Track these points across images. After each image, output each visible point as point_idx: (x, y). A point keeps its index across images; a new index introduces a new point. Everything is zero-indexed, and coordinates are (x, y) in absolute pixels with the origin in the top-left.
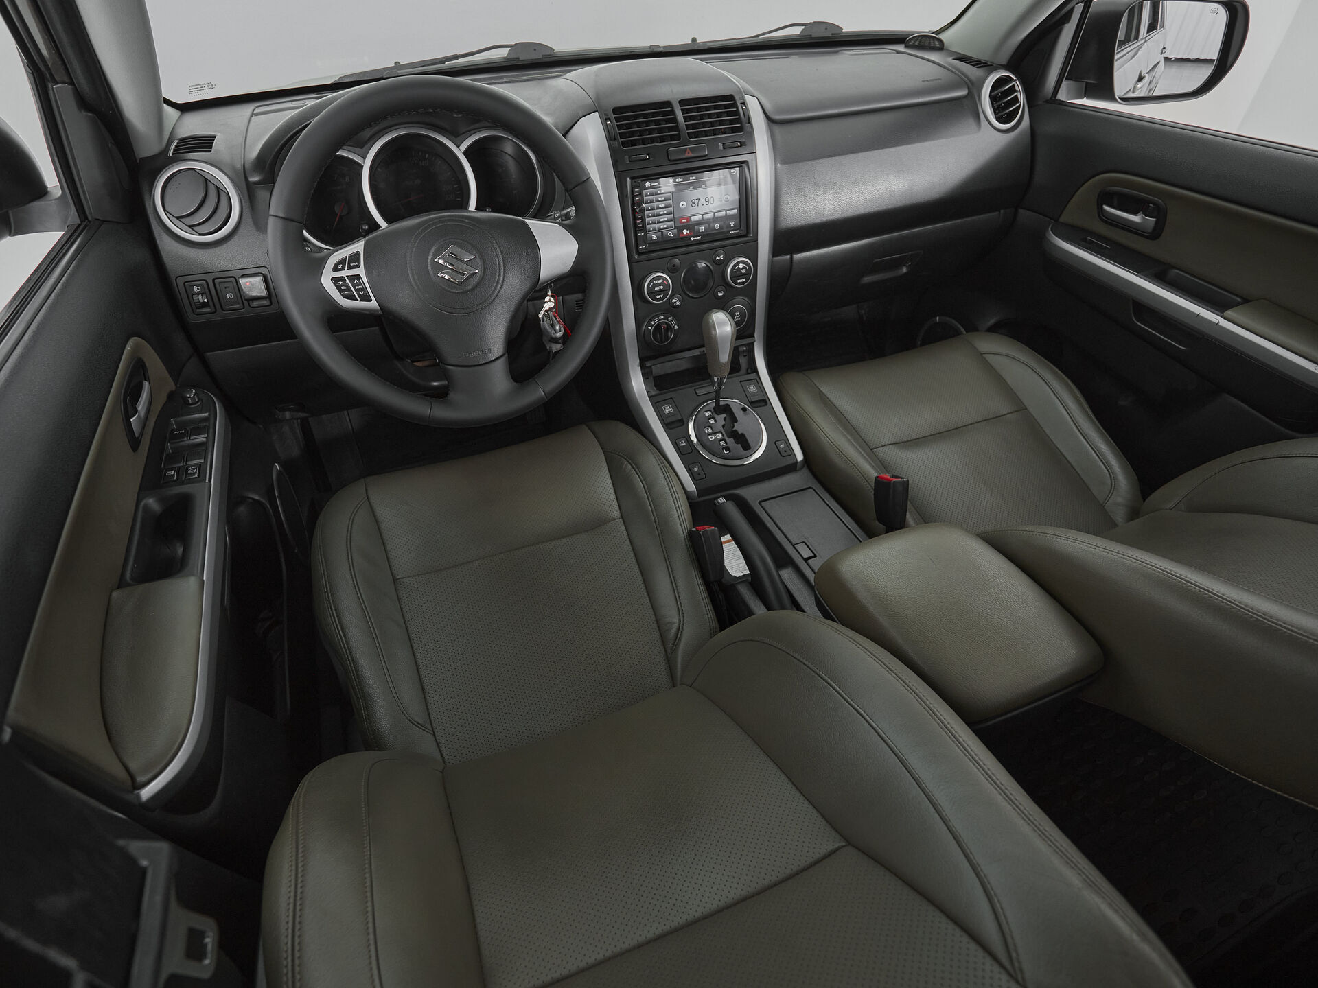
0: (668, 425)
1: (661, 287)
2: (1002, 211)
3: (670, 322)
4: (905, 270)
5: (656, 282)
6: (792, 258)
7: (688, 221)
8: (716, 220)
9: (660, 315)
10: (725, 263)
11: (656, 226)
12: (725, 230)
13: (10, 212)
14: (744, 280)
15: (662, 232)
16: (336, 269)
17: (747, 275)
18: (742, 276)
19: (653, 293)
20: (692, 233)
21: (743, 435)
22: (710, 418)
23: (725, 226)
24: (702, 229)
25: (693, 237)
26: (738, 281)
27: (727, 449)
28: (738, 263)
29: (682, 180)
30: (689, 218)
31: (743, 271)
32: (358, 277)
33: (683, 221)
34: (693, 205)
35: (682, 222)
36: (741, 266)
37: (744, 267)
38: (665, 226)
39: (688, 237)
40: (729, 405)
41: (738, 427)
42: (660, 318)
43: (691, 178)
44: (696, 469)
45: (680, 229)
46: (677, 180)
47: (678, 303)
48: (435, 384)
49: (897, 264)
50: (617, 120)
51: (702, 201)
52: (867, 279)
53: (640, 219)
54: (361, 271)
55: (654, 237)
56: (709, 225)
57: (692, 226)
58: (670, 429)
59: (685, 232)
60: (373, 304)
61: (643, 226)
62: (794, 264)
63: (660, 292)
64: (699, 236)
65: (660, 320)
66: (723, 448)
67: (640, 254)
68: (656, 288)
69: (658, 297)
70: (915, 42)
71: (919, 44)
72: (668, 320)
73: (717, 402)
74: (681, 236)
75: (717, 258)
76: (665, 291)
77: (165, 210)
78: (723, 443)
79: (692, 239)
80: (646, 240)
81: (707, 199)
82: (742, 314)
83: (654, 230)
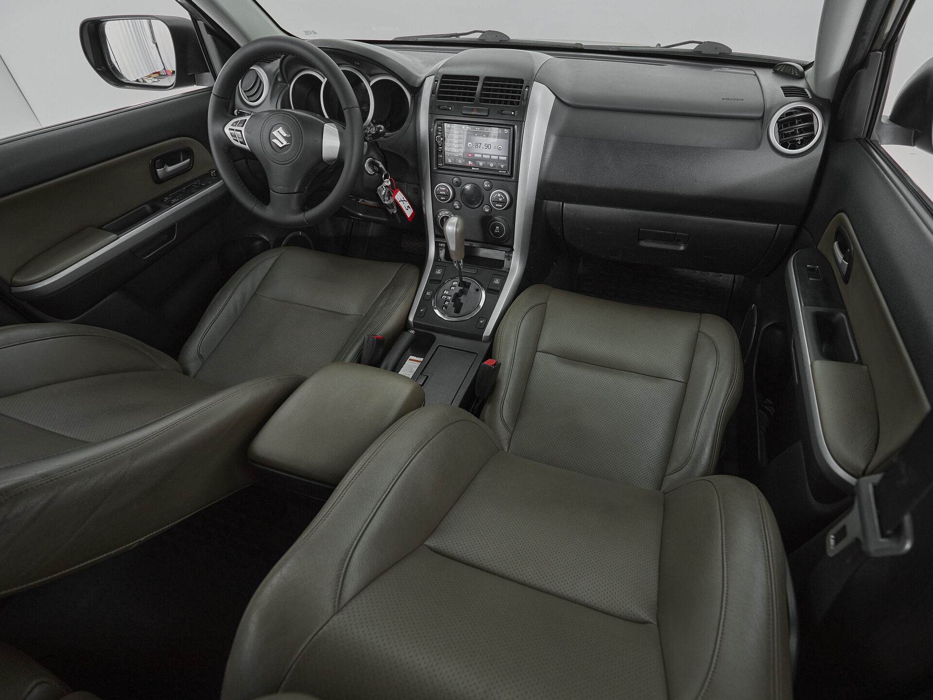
0: (431, 280)
1: (444, 193)
2: (780, 225)
4: (682, 248)
5: (441, 188)
6: (562, 206)
7: (472, 156)
8: (491, 160)
9: (446, 211)
10: (490, 189)
11: (452, 154)
12: (496, 168)
13: (195, 75)
14: (501, 206)
15: (455, 159)
16: (233, 125)
17: (503, 203)
18: (499, 202)
19: (439, 195)
20: (474, 165)
21: (461, 304)
22: (454, 286)
23: (497, 166)
24: (481, 164)
25: (474, 167)
26: (497, 205)
27: (446, 307)
28: (497, 193)
29: (471, 128)
30: (473, 154)
31: (501, 200)
32: (241, 131)
34: (477, 146)
35: (469, 156)
36: (499, 195)
37: (501, 197)
38: (457, 156)
39: (470, 167)
43: (476, 129)
44: (422, 310)
45: (467, 160)
46: (467, 128)
47: (457, 207)
48: (360, 214)
49: (675, 240)
50: (442, 82)
51: (483, 146)
52: (643, 243)
53: (440, 146)
54: (243, 129)
55: (450, 161)
56: (486, 163)
57: (475, 160)
58: (431, 283)
59: (470, 162)
60: (247, 147)
61: (442, 151)
62: (564, 210)
63: (443, 195)
64: (478, 168)
65: (446, 214)
66: (444, 306)
68: (441, 193)
69: (442, 198)
70: (781, 69)
71: (784, 70)
73: (461, 279)
74: (467, 165)
75: (486, 186)
76: (447, 196)
77: (241, 87)
78: (447, 303)
80: (444, 161)
81: (486, 145)
82: (501, 229)
83: (450, 156)
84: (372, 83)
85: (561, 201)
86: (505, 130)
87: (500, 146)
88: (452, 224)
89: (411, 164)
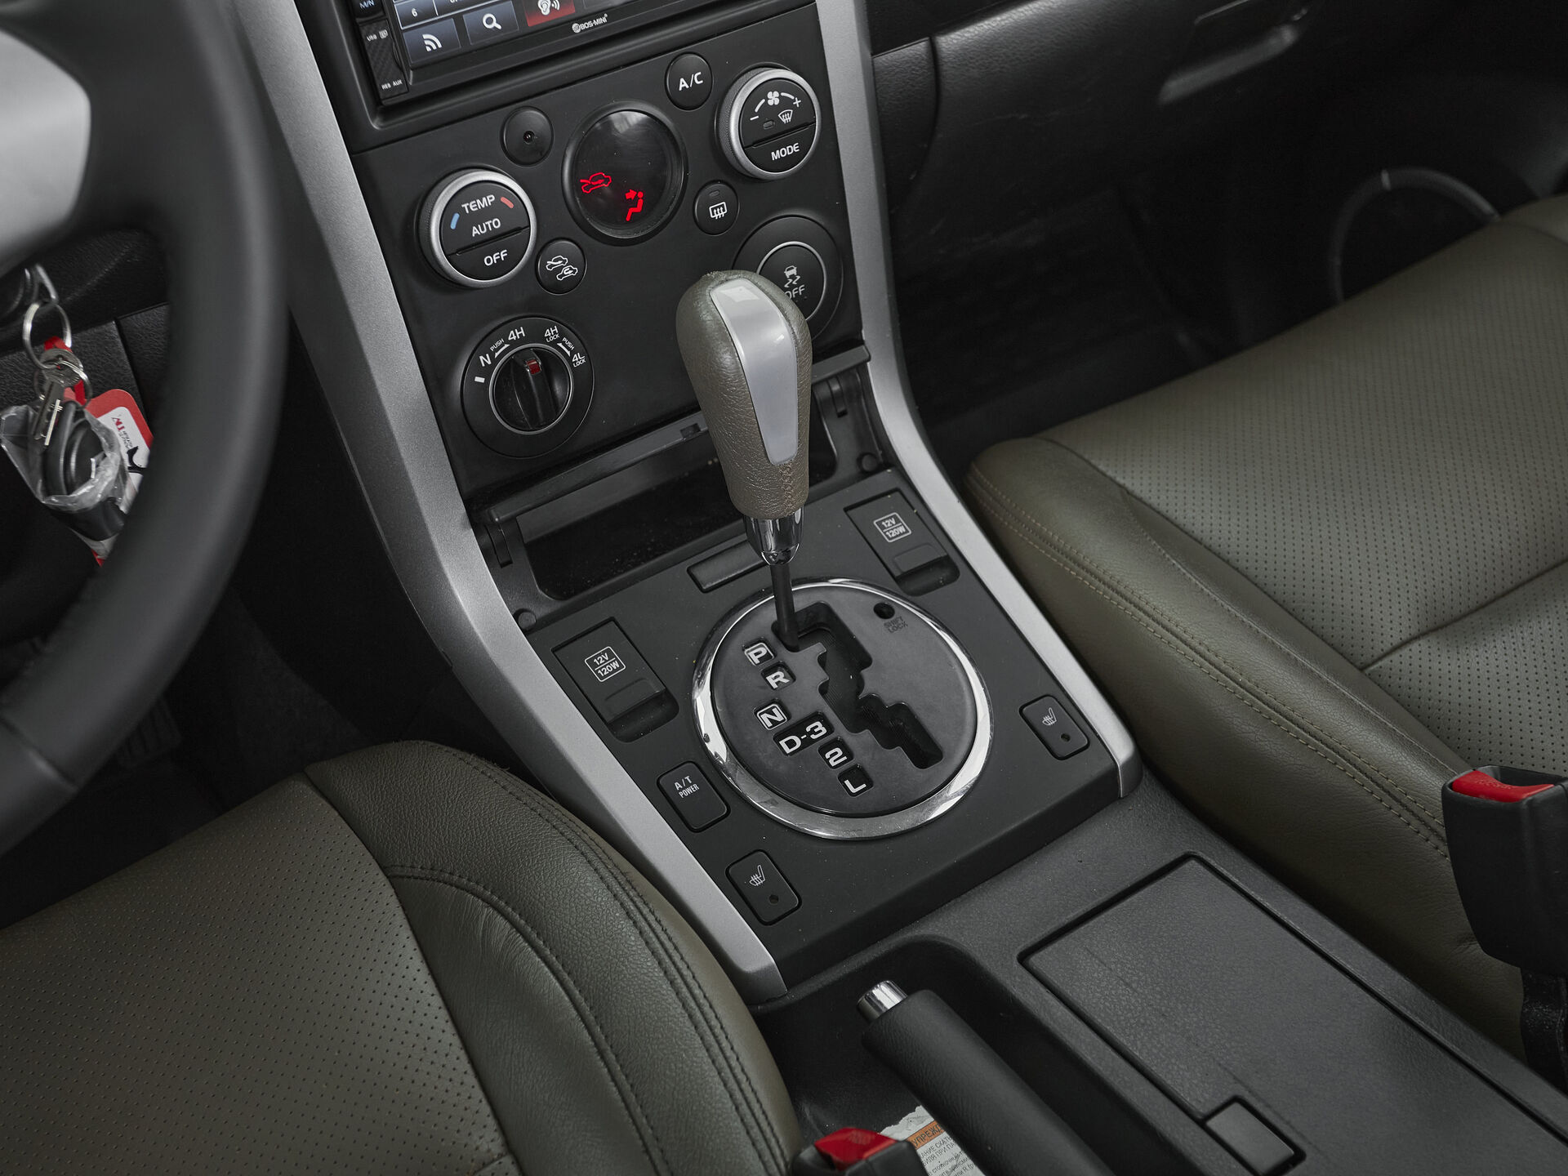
1: (495, 224)
3: (554, 344)
4: (1287, 36)
5: (471, 206)
6: (933, 50)
9: (511, 324)
10: (712, 98)
14: (795, 148)
15: (458, 19)
17: (800, 128)
18: (782, 135)
19: (464, 249)
20: (574, 10)
21: (900, 708)
22: (771, 666)
25: (580, 20)
26: (775, 156)
27: (858, 774)
28: (761, 91)
31: (786, 118)
36: (773, 98)
37: (785, 103)
39: (561, 27)
40: (827, 609)
41: (878, 683)
42: (513, 335)
44: (757, 880)
47: (567, 272)
49: (1260, 20)
52: (1177, 87)
55: (432, 42)
58: (630, 738)
59: (545, 7)
62: (946, 69)
63: (492, 241)
64: (599, 14)
65: (514, 344)
66: (842, 777)
67: (387, 109)
68: (475, 231)
69: (491, 260)
72: (543, 340)
73: (784, 601)
74: (533, 23)
75: (683, 84)
76: (511, 235)
78: (835, 757)
79: (577, 28)
80: (401, 55)
82: (807, 272)
83: (426, 14)
85: (924, 35)
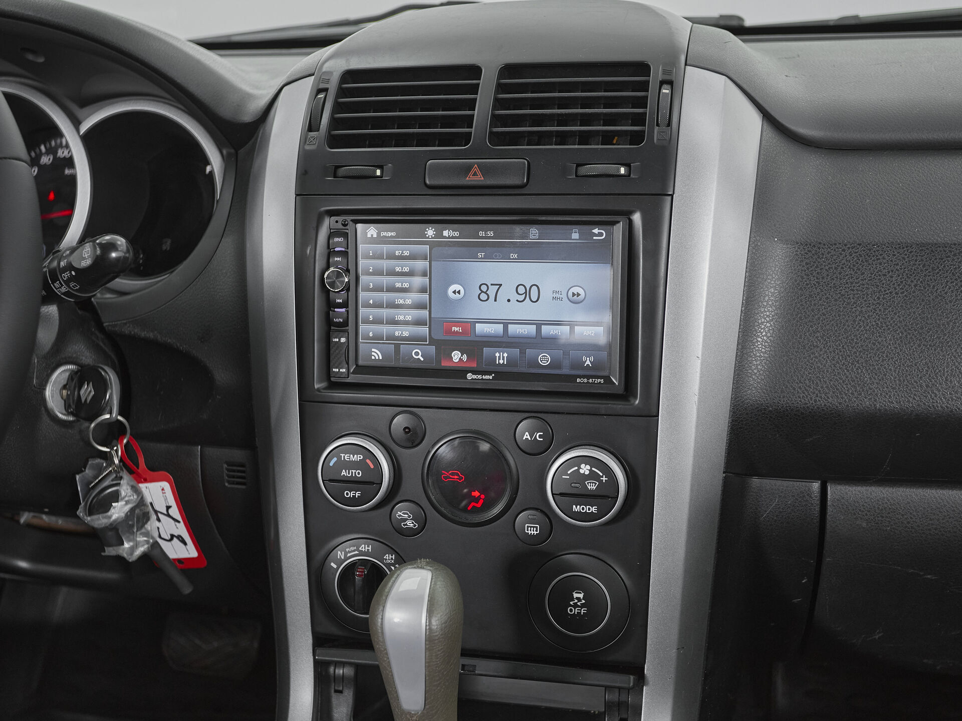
1: (358, 473)
3: (388, 565)
5: (346, 457)
7: (465, 332)
8: (540, 342)
9: (364, 541)
10: (547, 455)
11: (385, 329)
12: (566, 371)
14: (594, 509)
15: (397, 347)
17: (605, 496)
18: (586, 497)
19: (337, 482)
20: (474, 365)
24: (501, 357)
25: (475, 372)
26: (577, 509)
28: (577, 461)
29: (457, 234)
30: (468, 326)
31: (592, 486)
33: (455, 329)
34: (483, 296)
35: (449, 332)
36: (585, 469)
37: (592, 476)
38: (406, 334)
39: (460, 372)
42: (363, 548)
43: (481, 234)
45: (444, 346)
46: (446, 233)
47: (410, 524)
51: (508, 291)
53: (340, 306)
55: (377, 354)
56: (523, 352)
57: (476, 346)
59: (456, 356)
61: (346, 323)
62: (829, 508)
63: (352, 483)
64: (489, 373)
65: (362, 553)
67: (331, 382)
68: (344, 473)
69: (349, 494)
72: (382, 560)
74: (445, 364)
75: (527, 436)
76: (366, 484)
79: (470, 376)
80: (351, 352)
81: (521, 290)
82: (593, 601)
83: (378, 338)
84: (85, 127)
85: (814, 478)
86: (596, 231)
87: (576, 290)
88: (408, 600)
89: (223, 376)
